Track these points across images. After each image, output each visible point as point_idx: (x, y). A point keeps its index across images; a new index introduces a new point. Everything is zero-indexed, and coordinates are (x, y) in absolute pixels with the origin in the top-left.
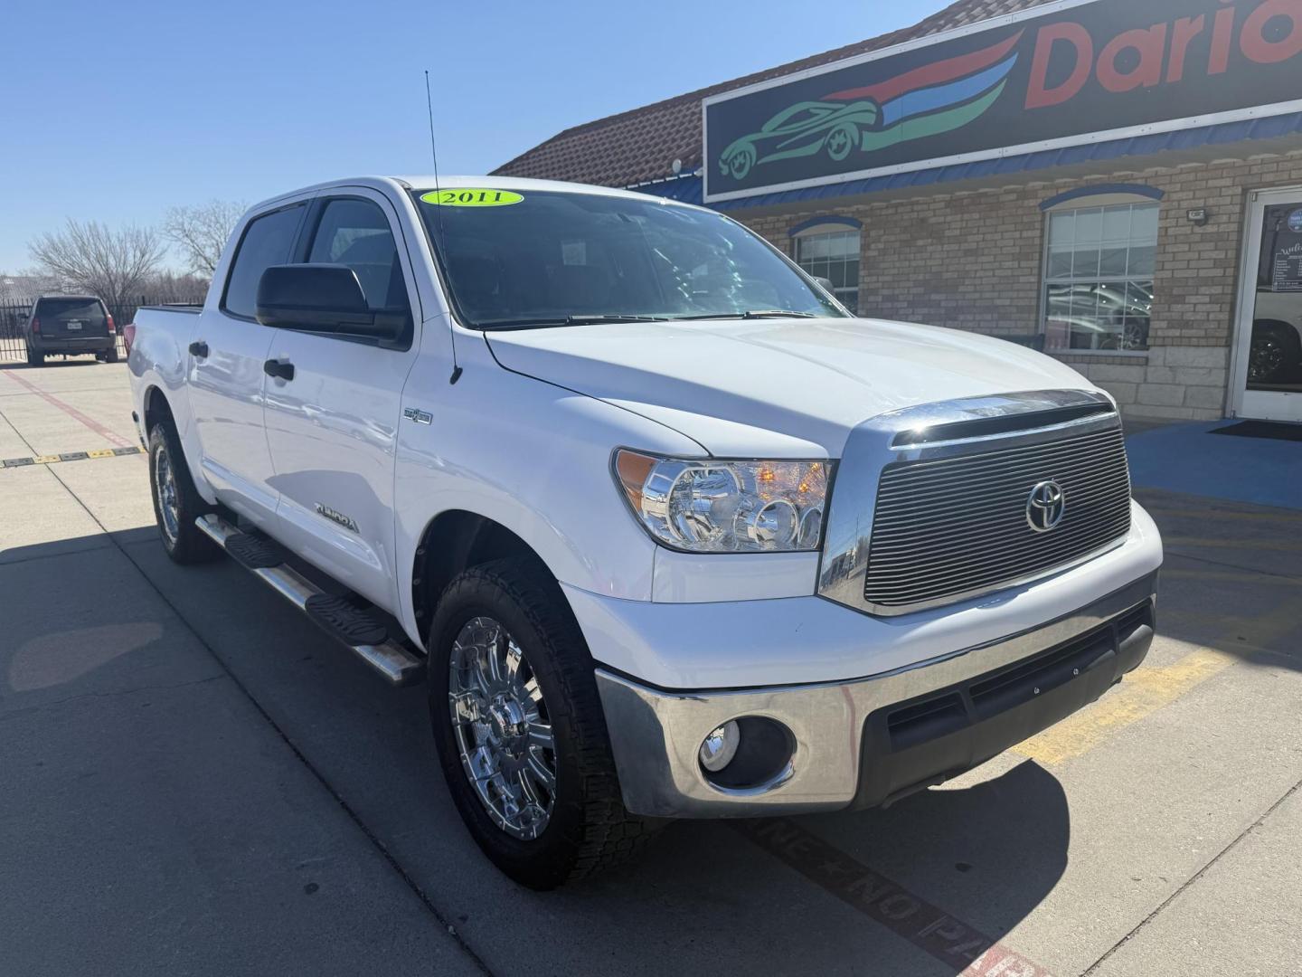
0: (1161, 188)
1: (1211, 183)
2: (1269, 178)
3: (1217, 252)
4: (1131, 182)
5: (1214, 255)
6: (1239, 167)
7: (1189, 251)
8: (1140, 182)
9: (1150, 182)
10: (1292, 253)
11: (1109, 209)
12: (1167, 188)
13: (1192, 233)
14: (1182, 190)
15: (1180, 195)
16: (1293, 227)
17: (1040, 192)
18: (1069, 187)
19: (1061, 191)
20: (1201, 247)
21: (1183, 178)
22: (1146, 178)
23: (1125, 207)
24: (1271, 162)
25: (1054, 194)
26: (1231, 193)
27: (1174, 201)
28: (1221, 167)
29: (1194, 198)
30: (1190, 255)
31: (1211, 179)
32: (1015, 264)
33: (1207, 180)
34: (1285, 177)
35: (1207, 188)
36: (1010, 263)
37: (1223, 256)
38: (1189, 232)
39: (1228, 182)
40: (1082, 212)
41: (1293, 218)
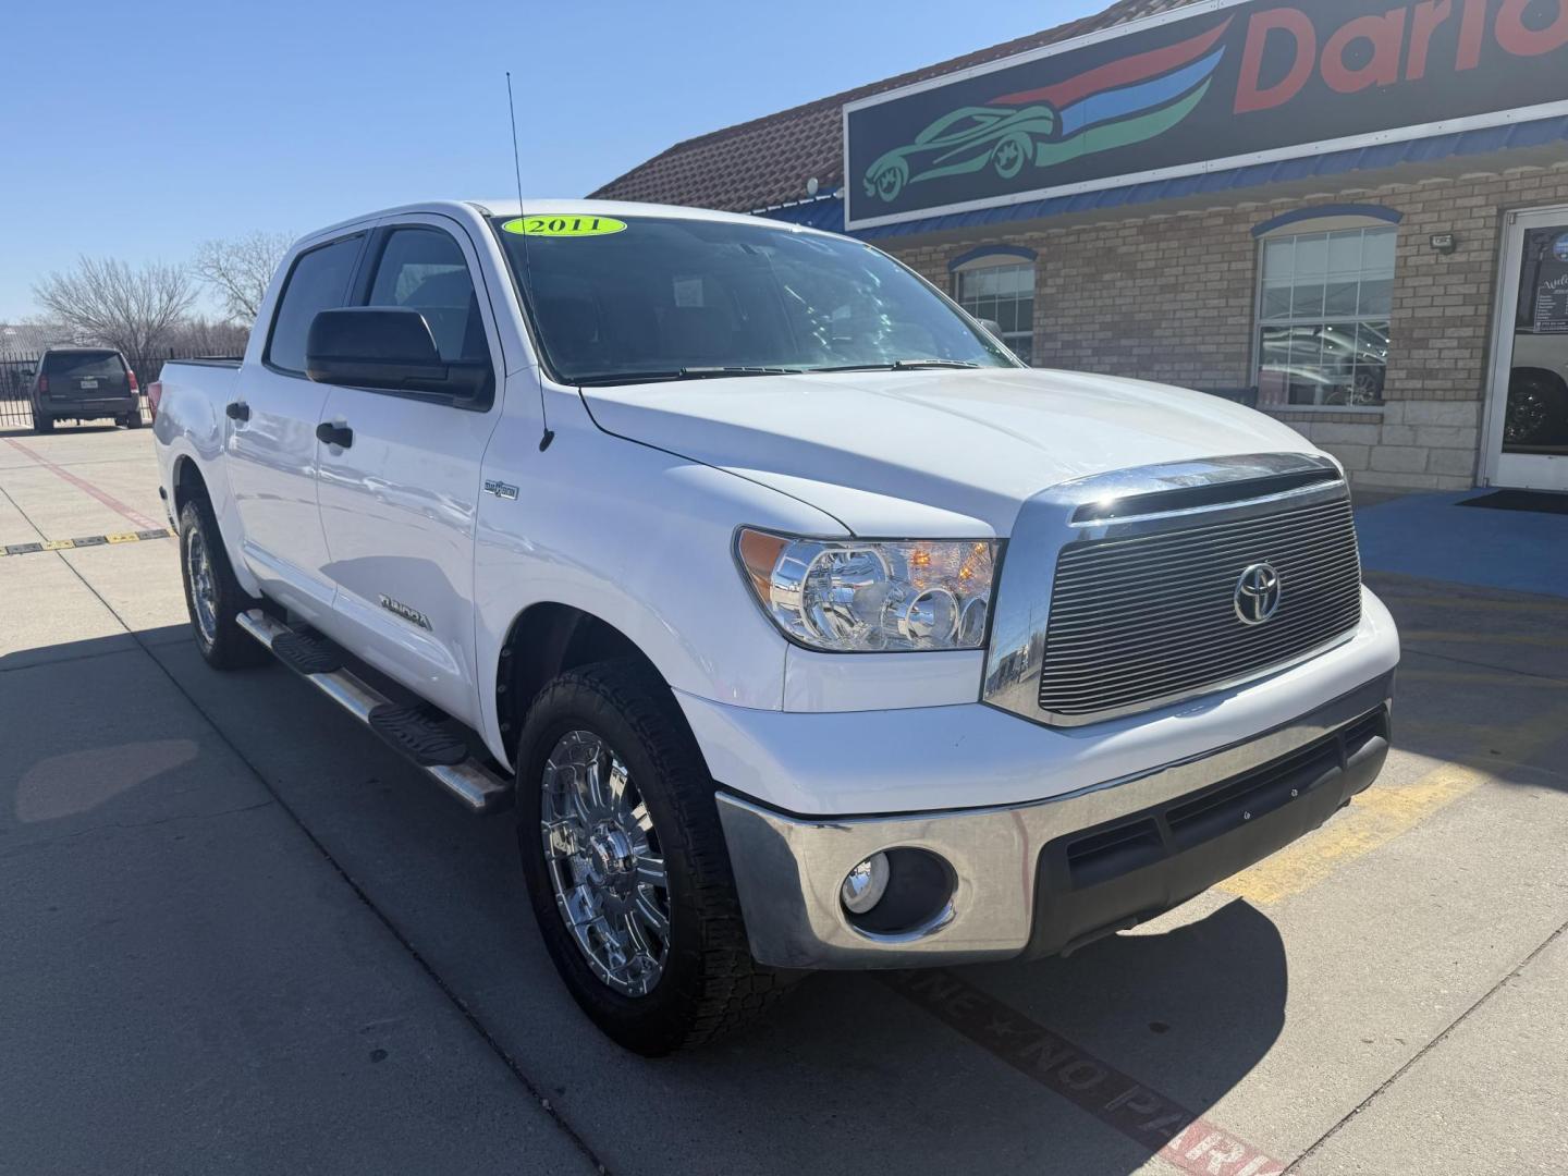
0: (1399, 209)
1: (1459, 202)
2: (1529, 196)
3: (1467, 286)
4: (1364, 201)
5: (1464, 290)
6: (1494, 182)
7: (1433, 285)
8: (1373, 201)
9: (1386, 202)
10: (1558, 287)
11: (1336, 234)
12: (1407, 209)
13: (1437, 263)
14: (1424, 211)
15: (1422, 217)
16: (1559, 256)
17: (1252, 214)
18: (1287, 208)
19: (1277, 214)
20: (1447, 280)
22: (1381, 197)
23: (1355, 232)
24: (1533, 176)
25: (1270, 217)
26: (1484, 214)
27: (1414, 224)
28: (1472, 183)
29: (1439, 221)
30: (1435, 290)
31: (1460, 197)
32: (1222, 302)
33: (1455, 199)
34: (1551, 194)
35: (1455, 208)
36: (1216, 301)
37: (1474, 291)
38: (1433, 262)
39: (1480, 201)
40: (1303, 238)
41: (1559, 244)
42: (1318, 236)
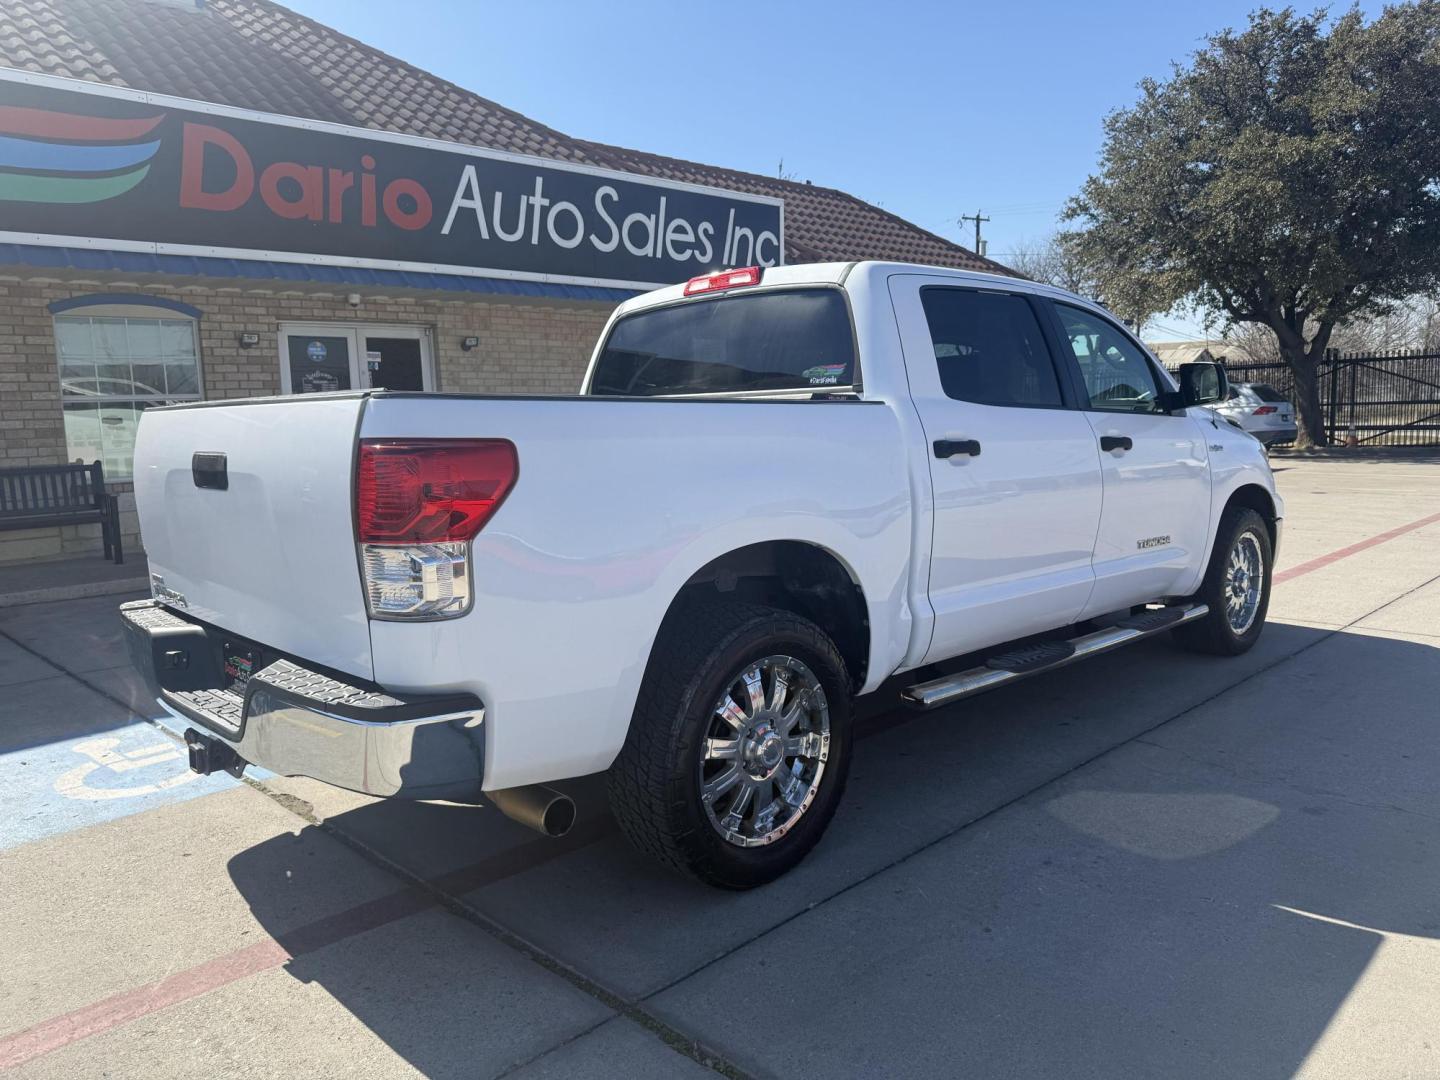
0: (199, 307)
1: (247, 309)
2: (296, 312)
3: (264, 374)
4: (165, 296)
5: (262, 377)
6: (269, 299)
7: (238, 372)
8: (174, 298)
9: (186, 300)
10: (315, 379)
11: (134, 321)
12: (205, 309)
13: (238, 355)
14: (219, 313)
15: (219, 317)
16: (312, 356)
17: (44, 290)
18: (86, 290)
19: (76, 294)
20: (248, 368)
21: (220, 300)
22: (182, 296)
23: (153, 322)
24: (298, 298)
25: (68, 297)
26: (267, 321)
27: (215, 322)
28: (256, 297)
29: (234, 322)
30: (241, 376)
31: (248, 306)
32: (23, 377)
33: (244, 306)
34: (309, 314)
35: (245, 314)
36: (12, 375)
37: (269, 379)
38: (235, 354)
39: (262, 311)
40: (100, 320)
41: (311, 349)
42: (117, 321)
